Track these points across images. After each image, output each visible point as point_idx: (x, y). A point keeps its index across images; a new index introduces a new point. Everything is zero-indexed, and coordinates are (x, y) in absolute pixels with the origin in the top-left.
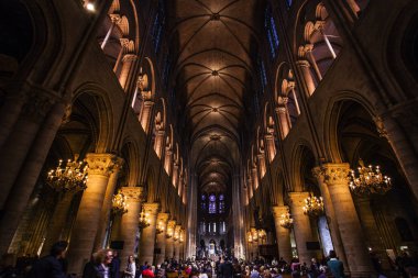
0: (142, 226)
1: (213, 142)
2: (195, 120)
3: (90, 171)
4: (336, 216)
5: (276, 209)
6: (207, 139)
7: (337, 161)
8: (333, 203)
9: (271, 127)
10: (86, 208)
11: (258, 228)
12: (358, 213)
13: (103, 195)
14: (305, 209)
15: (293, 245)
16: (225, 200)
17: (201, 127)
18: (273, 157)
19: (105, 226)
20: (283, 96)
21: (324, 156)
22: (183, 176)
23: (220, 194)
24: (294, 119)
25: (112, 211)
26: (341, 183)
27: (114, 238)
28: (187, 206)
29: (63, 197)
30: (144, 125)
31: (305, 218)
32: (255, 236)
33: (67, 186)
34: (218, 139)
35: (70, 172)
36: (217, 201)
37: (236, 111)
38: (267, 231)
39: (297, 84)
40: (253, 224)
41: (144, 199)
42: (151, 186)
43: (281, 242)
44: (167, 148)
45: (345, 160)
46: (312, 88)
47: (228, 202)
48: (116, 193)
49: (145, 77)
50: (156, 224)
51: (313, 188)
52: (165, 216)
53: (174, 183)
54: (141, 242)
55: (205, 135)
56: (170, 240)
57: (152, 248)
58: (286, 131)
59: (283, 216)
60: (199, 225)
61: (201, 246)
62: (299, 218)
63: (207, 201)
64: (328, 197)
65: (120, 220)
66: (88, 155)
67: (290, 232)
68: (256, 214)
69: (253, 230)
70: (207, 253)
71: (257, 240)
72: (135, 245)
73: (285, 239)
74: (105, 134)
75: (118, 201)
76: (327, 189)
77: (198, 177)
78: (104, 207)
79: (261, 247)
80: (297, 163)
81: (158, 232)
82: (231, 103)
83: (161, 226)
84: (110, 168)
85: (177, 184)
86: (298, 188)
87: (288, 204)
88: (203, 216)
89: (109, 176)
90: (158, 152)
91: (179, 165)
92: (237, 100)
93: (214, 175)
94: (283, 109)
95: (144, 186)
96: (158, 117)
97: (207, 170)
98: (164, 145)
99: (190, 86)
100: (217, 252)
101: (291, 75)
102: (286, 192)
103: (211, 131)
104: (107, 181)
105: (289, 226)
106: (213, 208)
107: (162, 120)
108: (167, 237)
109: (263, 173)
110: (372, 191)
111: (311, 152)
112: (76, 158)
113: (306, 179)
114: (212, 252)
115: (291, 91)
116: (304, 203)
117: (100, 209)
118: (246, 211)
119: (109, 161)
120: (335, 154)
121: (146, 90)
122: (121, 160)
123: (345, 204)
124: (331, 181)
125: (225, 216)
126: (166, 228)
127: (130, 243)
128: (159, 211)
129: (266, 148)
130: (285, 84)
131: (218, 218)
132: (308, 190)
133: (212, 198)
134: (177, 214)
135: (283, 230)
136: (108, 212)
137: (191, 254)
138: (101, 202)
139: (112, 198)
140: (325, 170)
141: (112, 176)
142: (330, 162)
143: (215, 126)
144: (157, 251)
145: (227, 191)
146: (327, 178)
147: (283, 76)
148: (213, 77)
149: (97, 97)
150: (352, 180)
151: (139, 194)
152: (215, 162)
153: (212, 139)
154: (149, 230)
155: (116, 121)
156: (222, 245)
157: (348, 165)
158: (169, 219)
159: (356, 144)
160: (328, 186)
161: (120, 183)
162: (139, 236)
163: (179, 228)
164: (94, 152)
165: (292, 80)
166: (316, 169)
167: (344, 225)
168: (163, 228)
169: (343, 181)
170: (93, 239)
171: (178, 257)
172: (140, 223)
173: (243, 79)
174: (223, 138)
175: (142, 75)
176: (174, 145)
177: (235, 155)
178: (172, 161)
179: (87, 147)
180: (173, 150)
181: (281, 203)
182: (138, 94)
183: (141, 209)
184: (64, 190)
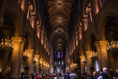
0: (34, 62)
1: (59, 32)
2: (52, 24)
3: (14, 43)
4: (101, 59)
5: (81, 56)
6: (57, 31)
7: (104, 40)
8: (101, 54)
9: (81, 27)
10: (14, 56)
11: (74, 63)
12: (109, 58)
13: (20, 52)
14: (91, 56)
15: (86, 68)
16: (63, 53)
17: (54, 26)
18: (81, 38)
19: (22, 62)
20: (86, 14)
21: (99, 38)
22: (48, 45)
23: (61, 51)
24: (90, 23)
25: (23, 57)
26: (104, 47)
27: (25, 66)
28: (50, 55)
29: (5, 53)
30: (33, 26)
31: (91, 60)
32: (73, 65)
33: (6, 49)
34: (61, 31)
35: (7, 44)
36: (61, 54)
37: (68, 20)
38: (77, 64)
39: (92, 9)
40: (73, 61)
41: (34, 53)
42: (37, 49)
43: (82, 67)
44: (42, 35)
45: (107, 39)
46: (97, 11)
47: (64, 54)
48: (24, 51)
49: (32, 6)
50: (39, 62)
51: (94, 49)
52: (42, 59)
53: (45, 47)
54: (35, 67)
55: (56, 30)
56: (44, 67)
57: (39, 69)
58: (86, 28)
59: (83, 59)
60: (54, 62)
61: (55, 69)
62: (88, 60)
63: (57, 54)
64: (99, 52)
65: (27, 60)
66: (12, 37)
67: (85, 64)
68: (74, 58)
69: (73, 63)
70: (57, 71)
71: (74, 67)
72: (32, 69)
73: (83, 66)
74: (18, 30)
75: (25, 54)
76: (99, 50)
77: (54, 46)
78: (20, 56)
79: (75, 69)
80: (89, 40)
81: (40, 64)
82: (66, 17)
83: (41, 62)
84: (21, 42)
85: (46, 48)
86: (89, 49)
87: (85, 55)
88: (56, 59)
89: (21, 45)
90: (38, 36)
91: (47, 41)
92: (68, 16)
93: (59, 45)
94: (86, 20)
95: (34, 48)
96: (38, 23)
97: (57, 43)
98: (41, 34)
99: (50, 10)
100: (60, 71)
101: (90, 5)
102: (85, 50)
103: (58, 28)
104: (21, 47)
105: (85, 62)
106: (59, 56)
107: (39, 24)
108: (43, 66)
109: (77, 44)
110: (115, 50)
111: (94, 36)
112: (8, 39)
113: (92, 46)
114: (59, 70)
115: (89, 13)
116: (91, 54)
117: (19, 57)
118: (70, 57)
119: (20, 40)
120: (103, 37)
121: (32, 11)
122: (25, 39)
123: (104, 55)
124: (101, 47)
125: (63, 59)
126: (43, 63)
127: (31, 68)
128: (40, 57)
129: (78, 35)
130: (87, 9)
131: (60, 60)
132: (92, 50)
133: (59, 53)
134: (46, 58)
135: (83, 63)
136: (22, 58)
137: (52, 71)
138: (19, 54)
139: (23, 53)
140: (99, 43)
141: (22, 45)
142: (101, 40)
143: (60, 26)
144: (40, 70)
145: (64, 50)
146: (99, 46)
147: (87, 6)
148: (59, 6)
149: (13, 14)
150: (108, 47)
151: (32, 51)
152: (59, 40)
153: (59, 31)
154: (37, 64)
155: (22, 24)
156: (62, 68)
157: (107, 41)
158: (44, 60)
159: (111, 33)
160: (100, 48)
161: (25, 48)
162: (34, 66)
163: (47, 63)
164: (14, 36)
165: (90, 8)
166: (96, 42)
167: (103, 62)
168: (42, 63)
169: (105, 47)
170: (18, 67)
171: (47, 72)
172: (34, 61)
173: (70, 7)
174: (63, 31)
175: (30, 5)
176: (45, 34)
177: (67, 37)
178: (44, 40)
179: (12, 35)
180: (44, 35)
181: (83, 55)
182: (29, 13)
183: (34, 57)
184: (6, 50)
